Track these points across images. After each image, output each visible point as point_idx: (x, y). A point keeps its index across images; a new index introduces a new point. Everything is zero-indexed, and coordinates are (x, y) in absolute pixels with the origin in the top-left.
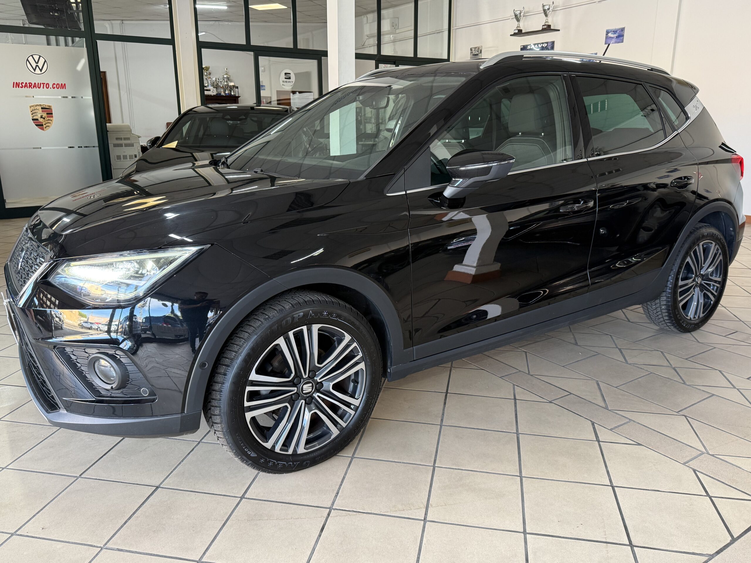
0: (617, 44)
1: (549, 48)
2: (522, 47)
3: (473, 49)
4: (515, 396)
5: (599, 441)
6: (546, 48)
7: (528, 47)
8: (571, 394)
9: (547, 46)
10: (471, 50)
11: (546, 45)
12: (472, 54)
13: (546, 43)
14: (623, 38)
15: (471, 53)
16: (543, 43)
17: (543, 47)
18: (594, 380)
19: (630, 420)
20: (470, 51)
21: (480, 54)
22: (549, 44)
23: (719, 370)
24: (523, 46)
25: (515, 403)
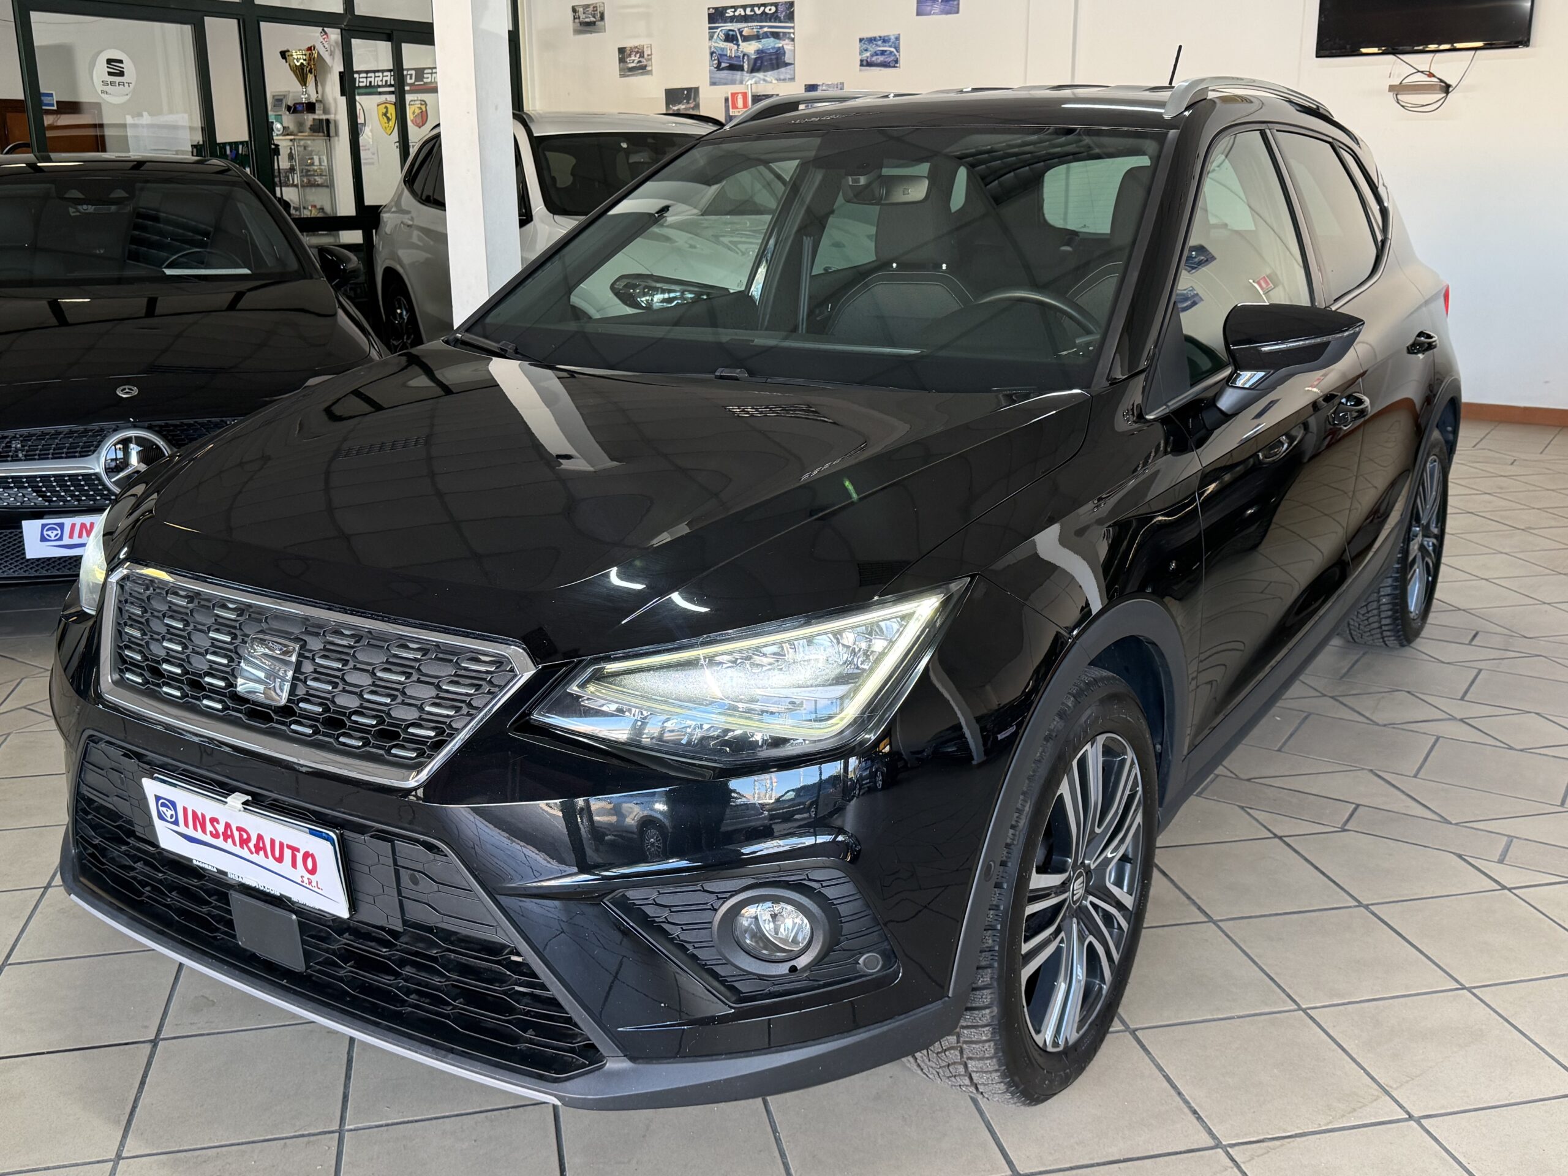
0: (944, 16)
1: (782, 16)
2: (712, 11)
3: (581, 10)
4: (1269, 830)
5: (1510, 889)
6: (774, 17)
7: (728, 11)
8: (1358, 806)
9: (776, 11)
10: (574, 10)
11: (773, 9)
12: (577, 21)
13: (772, 4)
14: (958, 4)
15: (575, 18)
16: (765, 5)
17: (767, 14)
18: (1363, 769)
19: (1508, 836)
20: (570, 15)
21: (602, 23)
22: (781, 8)
23: (1537, 714)
24: (716, 9)
25: (1288, 845)
